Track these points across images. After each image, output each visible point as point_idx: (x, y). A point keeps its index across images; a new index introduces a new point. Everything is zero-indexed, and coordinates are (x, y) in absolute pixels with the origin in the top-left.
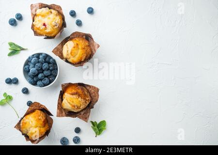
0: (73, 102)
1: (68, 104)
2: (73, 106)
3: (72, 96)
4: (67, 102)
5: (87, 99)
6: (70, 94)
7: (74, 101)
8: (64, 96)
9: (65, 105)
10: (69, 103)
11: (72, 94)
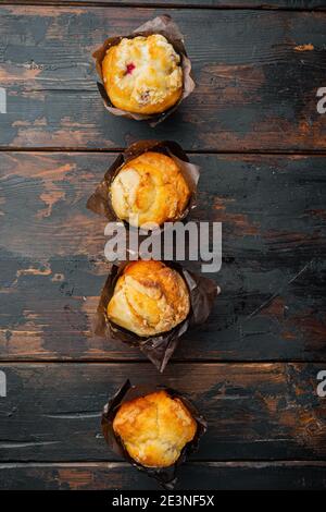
0: (141, 305)
1: (127, 307)
2: (138, 317)
3: (142, 289)
4: (124, 301)
5: (180, 308)
6: (140, 282)
7: (145, 304)
8: (120, 282)
9: (118, 306)
10: (130, 305)
11: (145, 285)
